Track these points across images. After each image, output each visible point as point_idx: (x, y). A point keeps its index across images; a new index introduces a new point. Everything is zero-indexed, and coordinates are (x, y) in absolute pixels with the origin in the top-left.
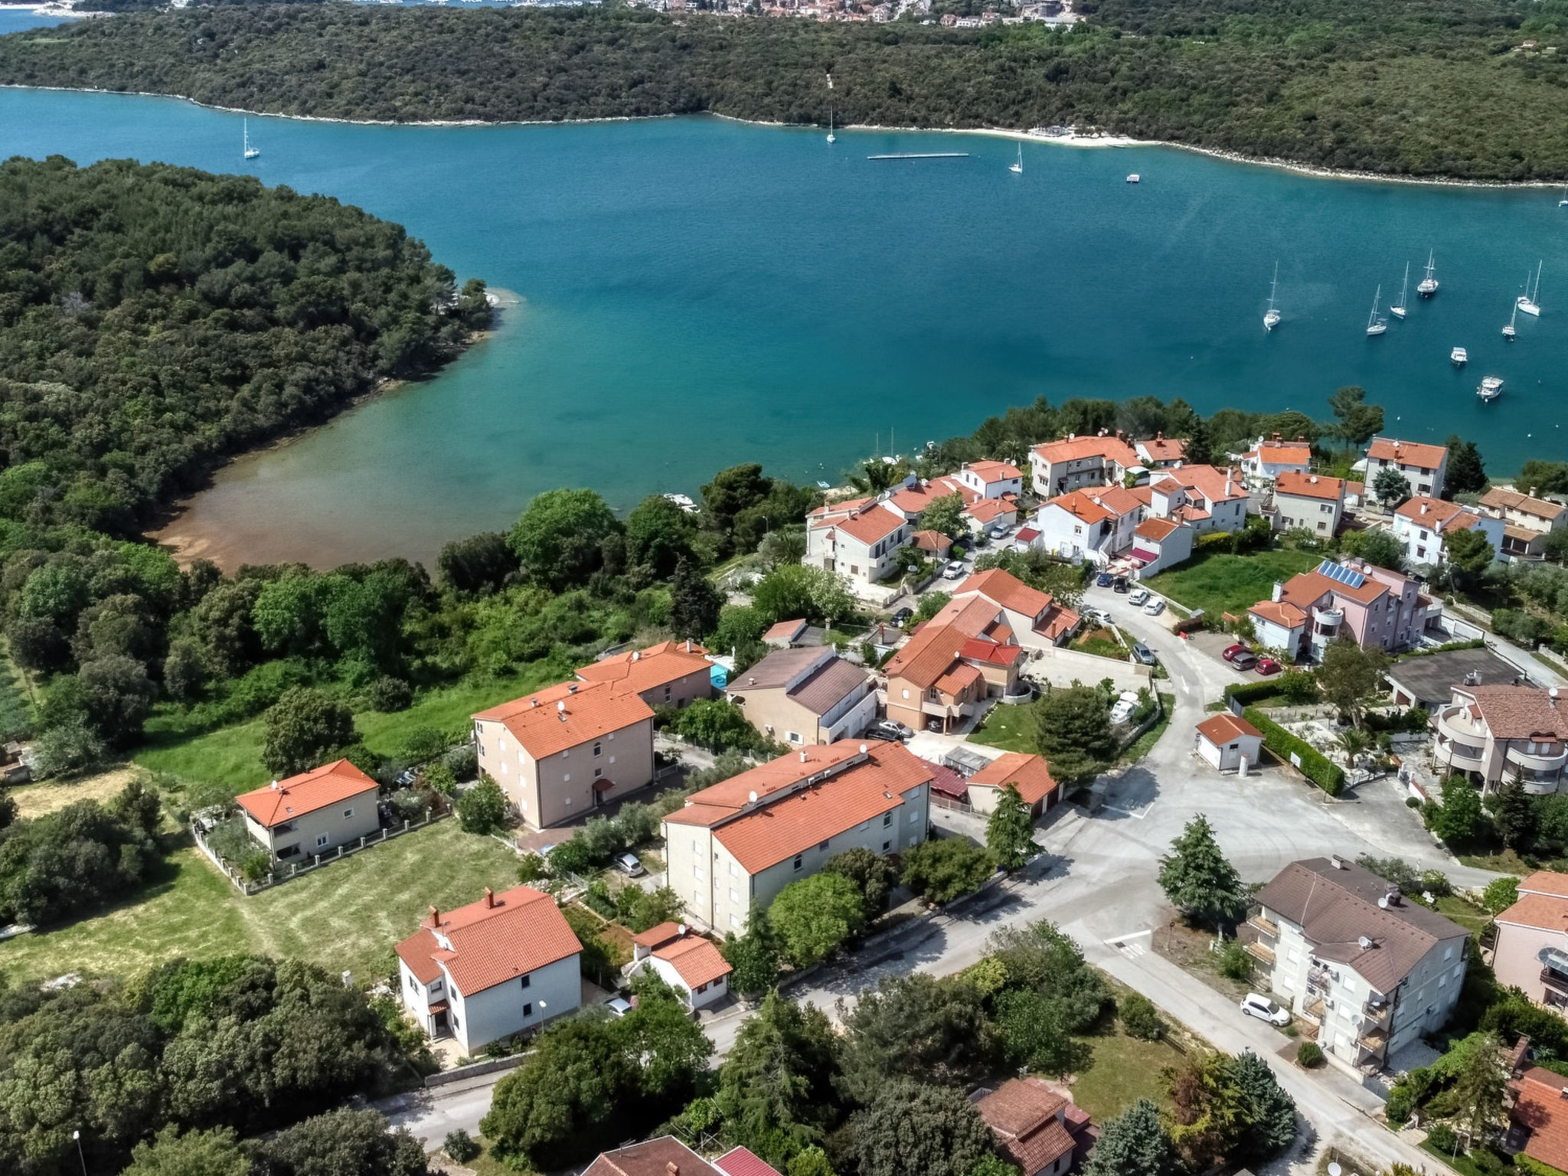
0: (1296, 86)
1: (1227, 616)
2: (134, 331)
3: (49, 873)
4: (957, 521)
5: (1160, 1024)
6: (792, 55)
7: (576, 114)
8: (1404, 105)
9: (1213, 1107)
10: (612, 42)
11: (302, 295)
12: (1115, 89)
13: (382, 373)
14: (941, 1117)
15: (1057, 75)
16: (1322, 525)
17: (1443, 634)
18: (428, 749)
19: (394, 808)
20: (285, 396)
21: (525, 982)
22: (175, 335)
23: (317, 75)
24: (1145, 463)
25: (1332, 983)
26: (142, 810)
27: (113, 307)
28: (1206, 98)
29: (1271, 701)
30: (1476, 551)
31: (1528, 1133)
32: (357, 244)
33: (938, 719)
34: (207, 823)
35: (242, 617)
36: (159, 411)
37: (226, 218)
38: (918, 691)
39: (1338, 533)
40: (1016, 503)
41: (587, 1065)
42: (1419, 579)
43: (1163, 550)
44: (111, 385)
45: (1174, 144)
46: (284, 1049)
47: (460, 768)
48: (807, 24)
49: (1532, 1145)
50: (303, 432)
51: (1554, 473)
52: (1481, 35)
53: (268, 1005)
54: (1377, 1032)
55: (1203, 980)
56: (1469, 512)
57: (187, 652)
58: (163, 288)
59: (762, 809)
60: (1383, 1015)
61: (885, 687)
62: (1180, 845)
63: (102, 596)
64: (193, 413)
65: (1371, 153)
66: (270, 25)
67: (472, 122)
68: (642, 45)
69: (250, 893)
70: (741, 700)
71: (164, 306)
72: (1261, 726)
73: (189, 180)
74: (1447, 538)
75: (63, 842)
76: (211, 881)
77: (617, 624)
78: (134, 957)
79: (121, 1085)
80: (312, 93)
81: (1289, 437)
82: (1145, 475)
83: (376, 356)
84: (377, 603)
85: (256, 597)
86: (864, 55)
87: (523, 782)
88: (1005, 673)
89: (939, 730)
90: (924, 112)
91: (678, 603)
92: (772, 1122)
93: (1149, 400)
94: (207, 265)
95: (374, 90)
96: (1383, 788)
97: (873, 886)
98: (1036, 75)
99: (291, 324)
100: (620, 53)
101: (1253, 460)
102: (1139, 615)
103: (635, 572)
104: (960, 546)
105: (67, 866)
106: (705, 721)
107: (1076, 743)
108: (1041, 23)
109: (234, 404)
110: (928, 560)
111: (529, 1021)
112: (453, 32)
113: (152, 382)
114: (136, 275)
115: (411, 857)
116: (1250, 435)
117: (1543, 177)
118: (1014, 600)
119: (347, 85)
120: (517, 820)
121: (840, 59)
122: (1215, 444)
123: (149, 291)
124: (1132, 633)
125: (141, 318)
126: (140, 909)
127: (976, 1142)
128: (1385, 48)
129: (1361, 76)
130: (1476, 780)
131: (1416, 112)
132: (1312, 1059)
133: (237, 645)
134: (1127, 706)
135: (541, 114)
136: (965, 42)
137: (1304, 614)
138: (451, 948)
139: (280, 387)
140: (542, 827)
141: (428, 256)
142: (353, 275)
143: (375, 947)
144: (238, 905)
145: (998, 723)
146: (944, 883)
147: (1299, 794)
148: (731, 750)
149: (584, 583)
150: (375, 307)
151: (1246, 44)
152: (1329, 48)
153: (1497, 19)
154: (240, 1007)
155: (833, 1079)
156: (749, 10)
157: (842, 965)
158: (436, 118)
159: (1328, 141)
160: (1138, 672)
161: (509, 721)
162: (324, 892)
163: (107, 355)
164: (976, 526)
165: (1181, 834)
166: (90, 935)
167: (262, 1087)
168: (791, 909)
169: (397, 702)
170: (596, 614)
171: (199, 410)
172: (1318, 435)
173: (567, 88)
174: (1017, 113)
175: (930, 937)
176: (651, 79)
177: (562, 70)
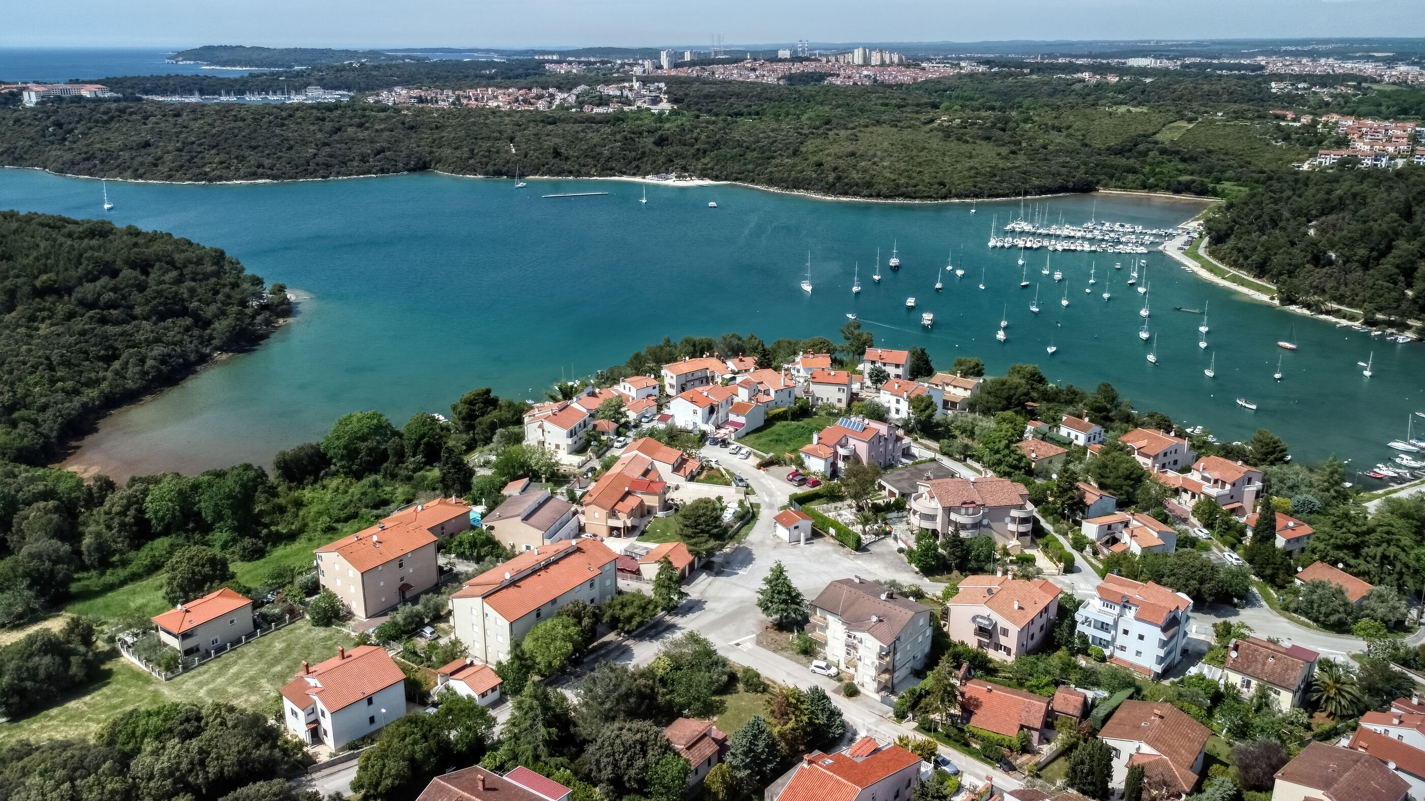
0: (810, 145)
1: (787, 455)
2: (28, 327)
3: (21, 680)
4: (620, 413)
5: (764, 684)
6: (485, 132)
7: (338, 174)
8: (875, 155)
9: (796, 716)
10: (360, 125)
11: (154, 298)
12: (698, 150)
13: (217, 349)
14: (639, 736)
15: (661, 142)
16: (840, 400)
17: (913, 457)
18: (281, 579)
19: (264, 616)
20: (146, 367)
21: (370, 701)
22: (61, 329)
23: (144, 151)
24: (733, 372)
25: (859, 645)
26: (82, 635)
27: (9, 312)
28: (755, 154)
29: (817, 501)
30: (927, 407)
31: (971, 713)
32: (191, 263)
33: (618, 529)
34: (129, 640)
35: (136, 509)
36: (53, 382)
37: (92, 248)
38: (604, 512)
39: (849, 405)
40: (656, 401)
41: (418, 736)
42: (898, 427)
43: (747, 421)
44: (15, 366)
45: (738, 183)
46: (213, 755)
47: (307, 587)
48: (494, 112)
49: (974, 719)
50: (161, 391)
51: (972, 364)
52: (917, 113)
53: (198, 731)
54: (886, 671)
55: (787, 657)
56: (922, 386)
57: (98, 535)
58: (47, 298)
59: (514, 583)
60: (888, 659)
61: (583, 513)
62: (768, 581)
63: (29, 504)
64: (78, 382)
65: (857, 185)
66: (105, 117)
67: (263, 181)
68: (383, 126)
69: (167, 680)
70: (492, 528)
71: (50, 310)
72: (814, 515)
73: (58, 224)
74: (911, 401)
75: (28, 658)
76: (137, 675)
77: (403, 493)
78: (88, 727)
79: (103, 788)
80: (142, 164)
81: (819, 351)
82: (733, 379)
83: (211, 338)
84: (237, 490)
85: (147, 496)
86: (534, 131)
87: (352, 589)
88: (657, 498)
89: (619, 536)
90: (577, 167)
91: (445, 474)
92: (537, 758)
93: (733, 336)
94: (80, 282)
95: (189, 161)
96: (884, 544)
97: (586, 621)
98: (648, 142)
99: (147, 318)
100: (366, 133)
101: (798, 367)
102: (736, 459)
103: (411, 462)
104: (623, 428)
105: (33, 674)
106: (470, 543)
107: (703, 531)
108: (648, 110)
109: (109, 374)
110: (604, 438)
111: (374, 728)
112: (244, 120)
113: (46, 362)
114: (27, 289)
115: (278, 646)
116: (795, 353)
117: (958, 196)
118: (659, 455)
119: (168, 157)
120: (350, 615)
121: (519, 134)
122: (774, 359)
123: (37, 300)
124: (732, 470)
125: (32, 318)
126: (87, 698)
127: (661, 747)
128: (861, 122)
129: (848, 139)
130: (935, 533)
131: (882, 159)
132: (852, 692)
133: (134, 529)
134: (732, 511)
135: (313, 174)
136: (600, 122)
137: (832, 450)
138: (319, 685)
139: (142, 361)
140: (368, 617)
141: (243, 269)
142: (189, 284)
143: (262, 700)
144: (159, 687)
145: (655, 529)
146: (629, 619)
147: (836, 552)
148: (487, 559)
149: (377, 472)
150: (208, 305)
151: (777, 121)
152: (828, 122)
153: (926, 104)
154: (180, 734)
155: (572, 729)
156: (453, 103)
157: (570, 674)
158: (236, 179)
159: (831, 178)
160: (738, 492)
161: (341, 550)
162: (220, 673)
163: (9, 345)
164: (632, 416)
165: (768, 574)
166: (52, 718)
167: (200, 781)
168: (537, 640)
169: (256, 554)
170: (388, 489)
171: (83, 380)
172: (835, 350)
173: (331, 156)
174: (637, 166)
175: (623, 653)
176: (389, 149)
177: (326, 144)
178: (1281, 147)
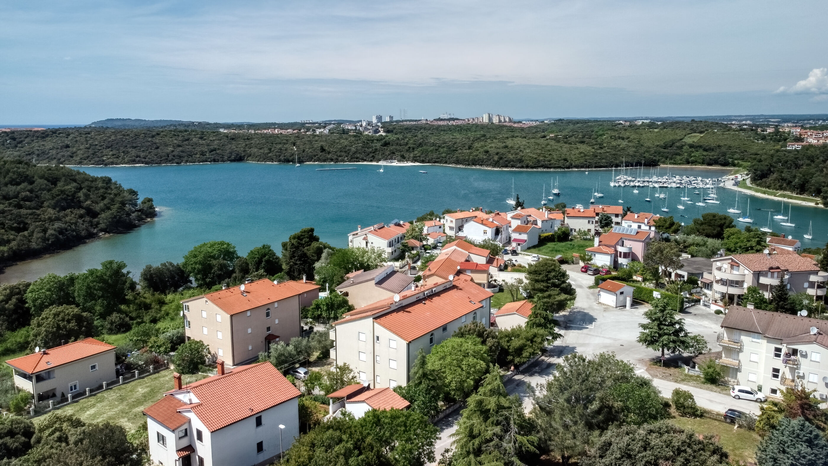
1: (575, 255)
4: (423, 236)
7: (187, 162)
8: (520, 148)
10: (201, 138)
12: (409, 148)
13: (101, 230)
15: (386, 145)
16: (589, 230)
19: (127, 365)
20: (47, 235)
21: (259, 422)
23: (65, 150)
28: (445, 149)
32: (87, 181)
43: (528, 237)
45: (436, 164)
47: (172, 341)
50: (58, 252)
59: (403, 307)
66: (43, 135)
67: (140, 165)
68: (214, 138)
70: (346, 294)
83: (98, 223)
85: (28, 287)
86: (308, 139)
87: (220, 335)
90: (336, 157)
96: (700, 308)
98: (377, 145)
99: (52, 208)
100: (205, 141)
104: (427, 246)
108: (374, 135)
110: (414, 252)
115: (142, 390)
118: (473, 251)
119: (80, 152)
121: (299, 141)
131: (525, 149)
135: (171, 161)
137: (613, 249)
138: (195, 400)
139: (45, 231)
140: (234, 365)
141: (123, 187)
142: (85, 191)
146: (520, 351)
150: (97, 204)
158: (122, 164)
161: (209, 296)
164: (431, 240)
168: (443, 358)
169: (122, 328)
173: (182, 152)
175: (516, 387)
176: (219, 149)
177: (179, 146)
178: (762, 143)
